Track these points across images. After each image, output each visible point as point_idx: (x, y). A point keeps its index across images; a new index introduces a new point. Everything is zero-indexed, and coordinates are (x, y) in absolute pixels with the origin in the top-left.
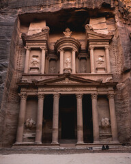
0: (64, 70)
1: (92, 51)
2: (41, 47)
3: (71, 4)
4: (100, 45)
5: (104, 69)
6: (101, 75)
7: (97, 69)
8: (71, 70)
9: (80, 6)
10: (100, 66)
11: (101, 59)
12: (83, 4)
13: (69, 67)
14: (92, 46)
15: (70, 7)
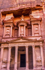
0: (20, 35)
1: (32, 26)
2: (10, 25)
3: (23, 7)
4: (36, 23)
5: (38, 33)
6: (37, 36)
7: (35, 34)
8: (24, 35)
9: (27, 7)
10: (37, 32)
11: (37, 29)
12: (28, 6)
13: (23, 33)
14: (32, 23)
15: (22, 8)
